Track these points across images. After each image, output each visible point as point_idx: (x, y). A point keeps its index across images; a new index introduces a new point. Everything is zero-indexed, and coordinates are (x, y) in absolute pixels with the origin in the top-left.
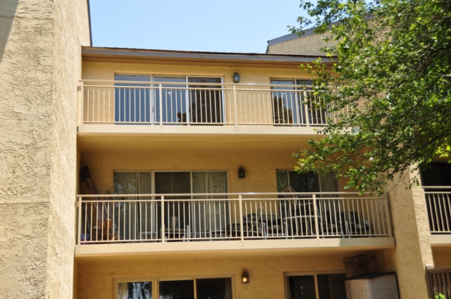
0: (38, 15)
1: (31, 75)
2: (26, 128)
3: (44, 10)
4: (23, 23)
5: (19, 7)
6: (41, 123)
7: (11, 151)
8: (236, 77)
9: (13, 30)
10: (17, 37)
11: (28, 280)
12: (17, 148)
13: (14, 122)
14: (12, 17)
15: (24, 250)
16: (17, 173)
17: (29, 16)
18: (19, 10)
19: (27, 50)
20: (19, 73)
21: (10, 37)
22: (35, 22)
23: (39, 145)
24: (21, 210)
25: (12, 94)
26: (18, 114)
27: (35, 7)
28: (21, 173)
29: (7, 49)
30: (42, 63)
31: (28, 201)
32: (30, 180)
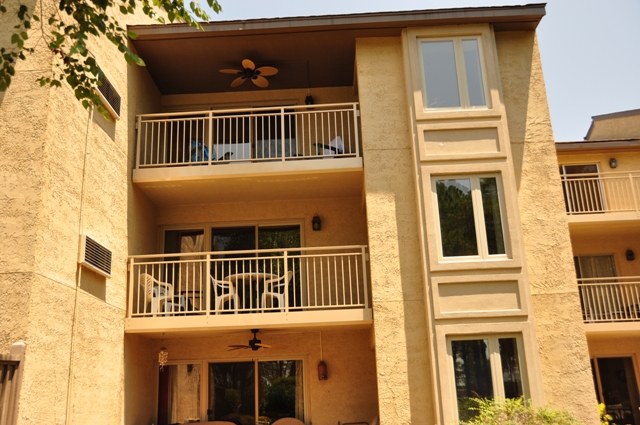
0: (542, 138)
1: (545, 188)
2: (550, 232)
3: (545, 134)
4: (532, 146)
5: (527, 134)
6: (560, 227)
7: (542, 251)
8: (612, 163)
9: (525, 153)
10: (529, 158)
11: (575, 354)
12: (545, 248)
13: (540, 227)
14: (523, 143)
15: (567, 331)
16: (550, 270)
17: (535, 140)
18: (527, 136)
19: (538, 168)
20: (535, 187)
21: (524, 159)
22: (541, 145)
23: (562, 245)
24: (558, 299)
25: (533, 205)
26: (540, 221)
27: (538, 133)
28: (552, 270)
29: (523, 169)
30: (551, 177)
31: (562, 292)
32: (560, 275)
